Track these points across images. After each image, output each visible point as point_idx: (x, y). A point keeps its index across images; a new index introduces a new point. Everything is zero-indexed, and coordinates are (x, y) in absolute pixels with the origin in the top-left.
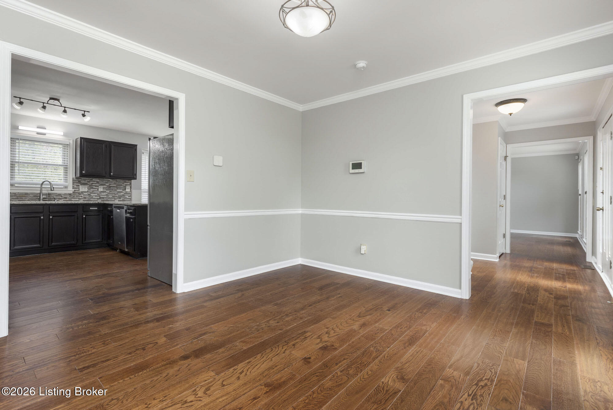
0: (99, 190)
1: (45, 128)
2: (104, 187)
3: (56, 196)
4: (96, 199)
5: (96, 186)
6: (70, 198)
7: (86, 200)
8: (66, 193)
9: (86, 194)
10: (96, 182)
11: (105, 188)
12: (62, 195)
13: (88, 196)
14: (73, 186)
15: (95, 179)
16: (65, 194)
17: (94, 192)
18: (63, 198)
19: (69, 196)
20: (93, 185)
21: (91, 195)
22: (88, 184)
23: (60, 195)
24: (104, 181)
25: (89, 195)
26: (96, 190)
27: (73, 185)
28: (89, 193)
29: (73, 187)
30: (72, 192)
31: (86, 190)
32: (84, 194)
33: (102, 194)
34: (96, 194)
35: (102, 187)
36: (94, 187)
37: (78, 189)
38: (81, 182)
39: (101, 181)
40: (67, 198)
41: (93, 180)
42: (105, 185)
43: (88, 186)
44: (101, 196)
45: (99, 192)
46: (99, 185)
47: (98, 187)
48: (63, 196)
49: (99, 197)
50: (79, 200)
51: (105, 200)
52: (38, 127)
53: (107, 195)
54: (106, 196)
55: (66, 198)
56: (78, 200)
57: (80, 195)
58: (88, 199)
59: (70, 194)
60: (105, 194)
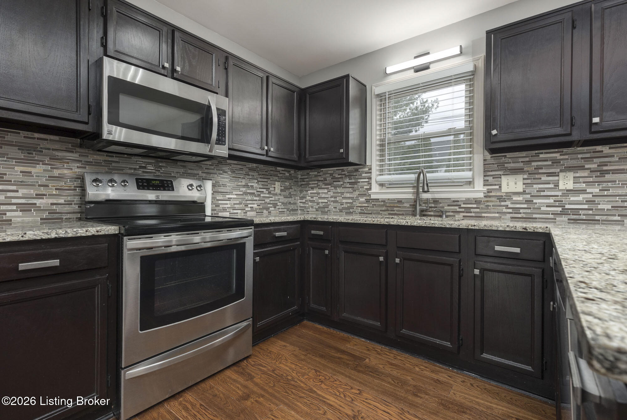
0: (561, 186)
1: (428, 53)
2: (578, 175)
3: (449, 205)
4: (551, 216)
5: (549, 174)
6: (478, 210)
7: (520, 216)
8: (469, 199)
9: (519, 199)
10: (550, 163)
11: (581, 180)
12: (459, 203)
13: (525, 206)
14: (487, 178)
15: (546, 153)
16: (468, 201)
17: (542, 194)
18: (463, 210)
19: (475, 206)
20: (540, 171)
21: (535, 201)
22: (525, 169)
23: (455, 203)
24: (580, 156)
25: (528, 202)
26: (551, 186)
27: (485, 176)
28: (529, 196)
29: (484, 180)
30: (481, 195)
31: (520, 188)
32: (514, 199)
33: (572, 199)
34: (551, 201)
35: (571, 175)
36: (544, 178)
37: (497, 187)
38: (506, 165)
39: (567, 157)
40: (472, 210)
41: (541, 156)
42: (582, 168)
43: (525, 176)
44: (567, 206)
45: (560, 193)
46: (561, 171)
47: (556, 178)
48: (463, 206)
49: (560, 209)
50: (499, 218)
51: (584, 217)
52: (415, 57)
53: (588, 202)
54: (586, 207)
55: (468, 210)
56: (497, 215)
57: (503, 203)
58: (524, 216)
59: (477, 201)
60: (581, 198)
